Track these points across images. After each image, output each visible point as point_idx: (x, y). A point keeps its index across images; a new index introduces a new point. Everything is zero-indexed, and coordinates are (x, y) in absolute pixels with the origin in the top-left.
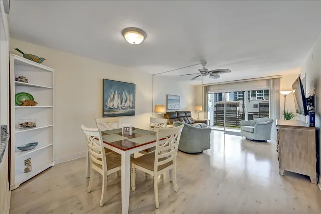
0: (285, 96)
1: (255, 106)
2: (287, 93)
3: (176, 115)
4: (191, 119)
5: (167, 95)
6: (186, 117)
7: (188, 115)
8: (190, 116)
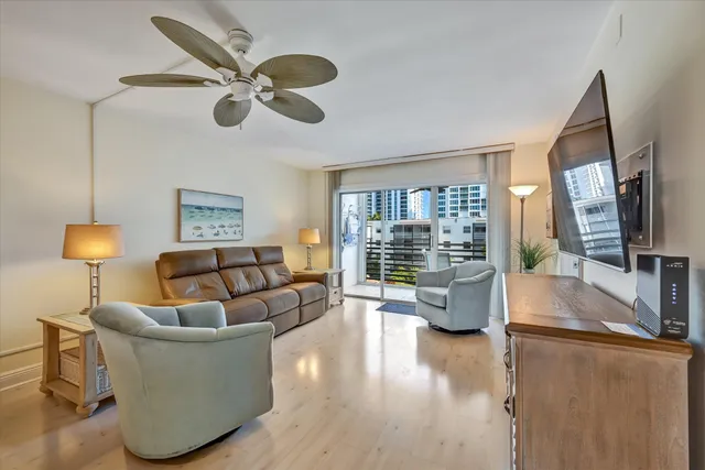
0: (522, 201)
1: (466, 230)
2: (526, 191)
3: (214, 261)
4: (282, 271)
5: (179, 192)
6: (260, 264)
7: (266, 257)
8: (279, 262)
